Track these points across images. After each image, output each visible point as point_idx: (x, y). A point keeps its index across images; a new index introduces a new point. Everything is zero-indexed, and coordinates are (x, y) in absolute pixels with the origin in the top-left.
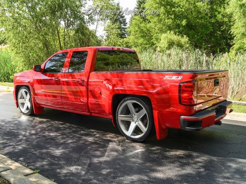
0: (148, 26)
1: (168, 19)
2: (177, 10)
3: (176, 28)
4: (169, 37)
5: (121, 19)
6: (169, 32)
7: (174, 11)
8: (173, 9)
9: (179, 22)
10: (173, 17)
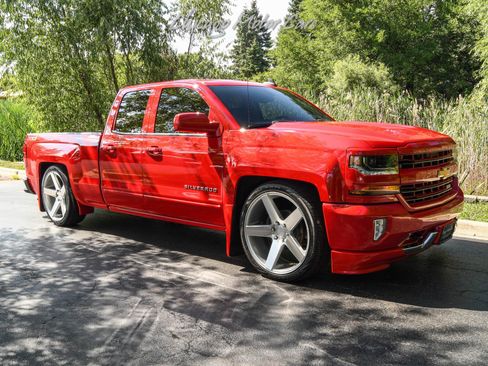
0: (310, 45)
1: (350, 29)
2: (365, 12)
3: (365, 48)
4: (351, 67)
5: (260, 34)
6: (350, 56)
7: (360, 13)
8: (358, 10)
9: (370, 35)
10: (358, 25)
